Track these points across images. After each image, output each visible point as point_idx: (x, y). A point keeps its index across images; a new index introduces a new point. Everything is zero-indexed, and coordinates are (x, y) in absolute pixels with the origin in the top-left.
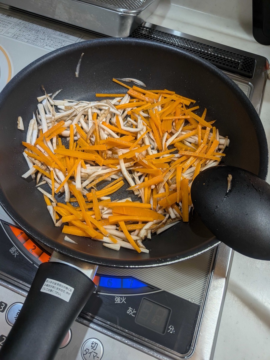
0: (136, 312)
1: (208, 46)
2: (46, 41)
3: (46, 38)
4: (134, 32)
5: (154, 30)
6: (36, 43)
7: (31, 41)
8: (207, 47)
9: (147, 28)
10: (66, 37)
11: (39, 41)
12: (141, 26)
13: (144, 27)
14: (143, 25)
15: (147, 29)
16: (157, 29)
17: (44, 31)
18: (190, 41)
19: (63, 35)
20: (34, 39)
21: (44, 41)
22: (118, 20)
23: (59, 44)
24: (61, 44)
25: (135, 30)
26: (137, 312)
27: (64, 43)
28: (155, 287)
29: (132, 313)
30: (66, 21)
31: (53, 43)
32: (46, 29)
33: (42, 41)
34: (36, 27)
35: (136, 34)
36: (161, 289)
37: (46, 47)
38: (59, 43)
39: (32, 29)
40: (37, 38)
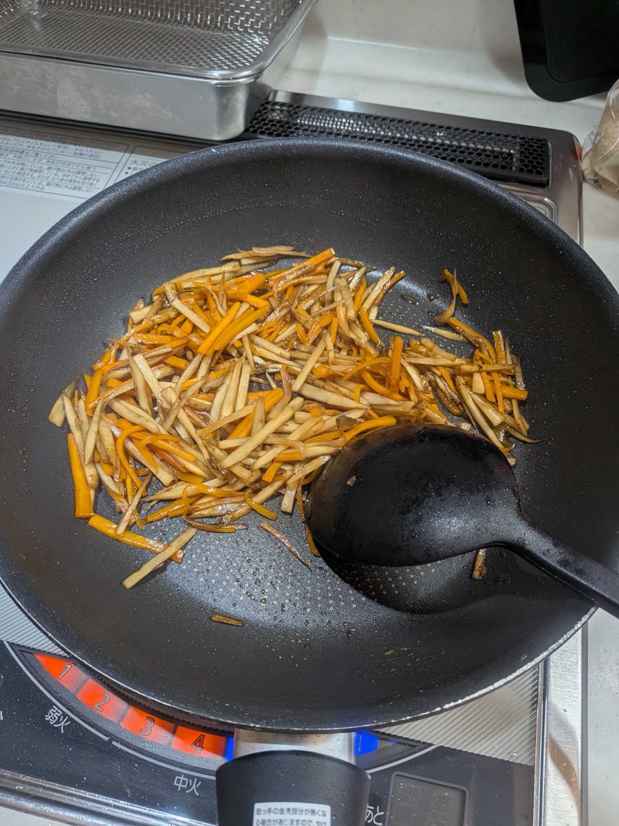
0: (382, 813)
1: (433, 126)
2: (45, 175)
3: (45, 167)
4: (254, 119)
5: (299, 107)
6: (21, 183)
7: (8, 180)
8: (432, 129)
9: (283, 105)
10: (92, 155)
11: (29, 176)
12: (268, 103)
13: (276, 104)
14: (270, 99)
15: (284, 108)
16: (307, 103)
17: (35, 149)
18: (388, 121)
19: (85, 153)
20: (16, 174)
21: (41, 174)
22: (212, 99)
23: (80, 176)
24: (83, 177)
25: (255, 115)
26: (385, 814)
27: (89, 173)
28: (419, 742)
29: (373, 819)
30: (87, 118)
31: (64, 175)
32: (41, 144)
33: (36, 175)
34: (15, 142)
35: (259, 123)
36: (431, 745)
37: (47, 189)
38: (79, 173)
39: (7, 150)
40: (22, 169)
